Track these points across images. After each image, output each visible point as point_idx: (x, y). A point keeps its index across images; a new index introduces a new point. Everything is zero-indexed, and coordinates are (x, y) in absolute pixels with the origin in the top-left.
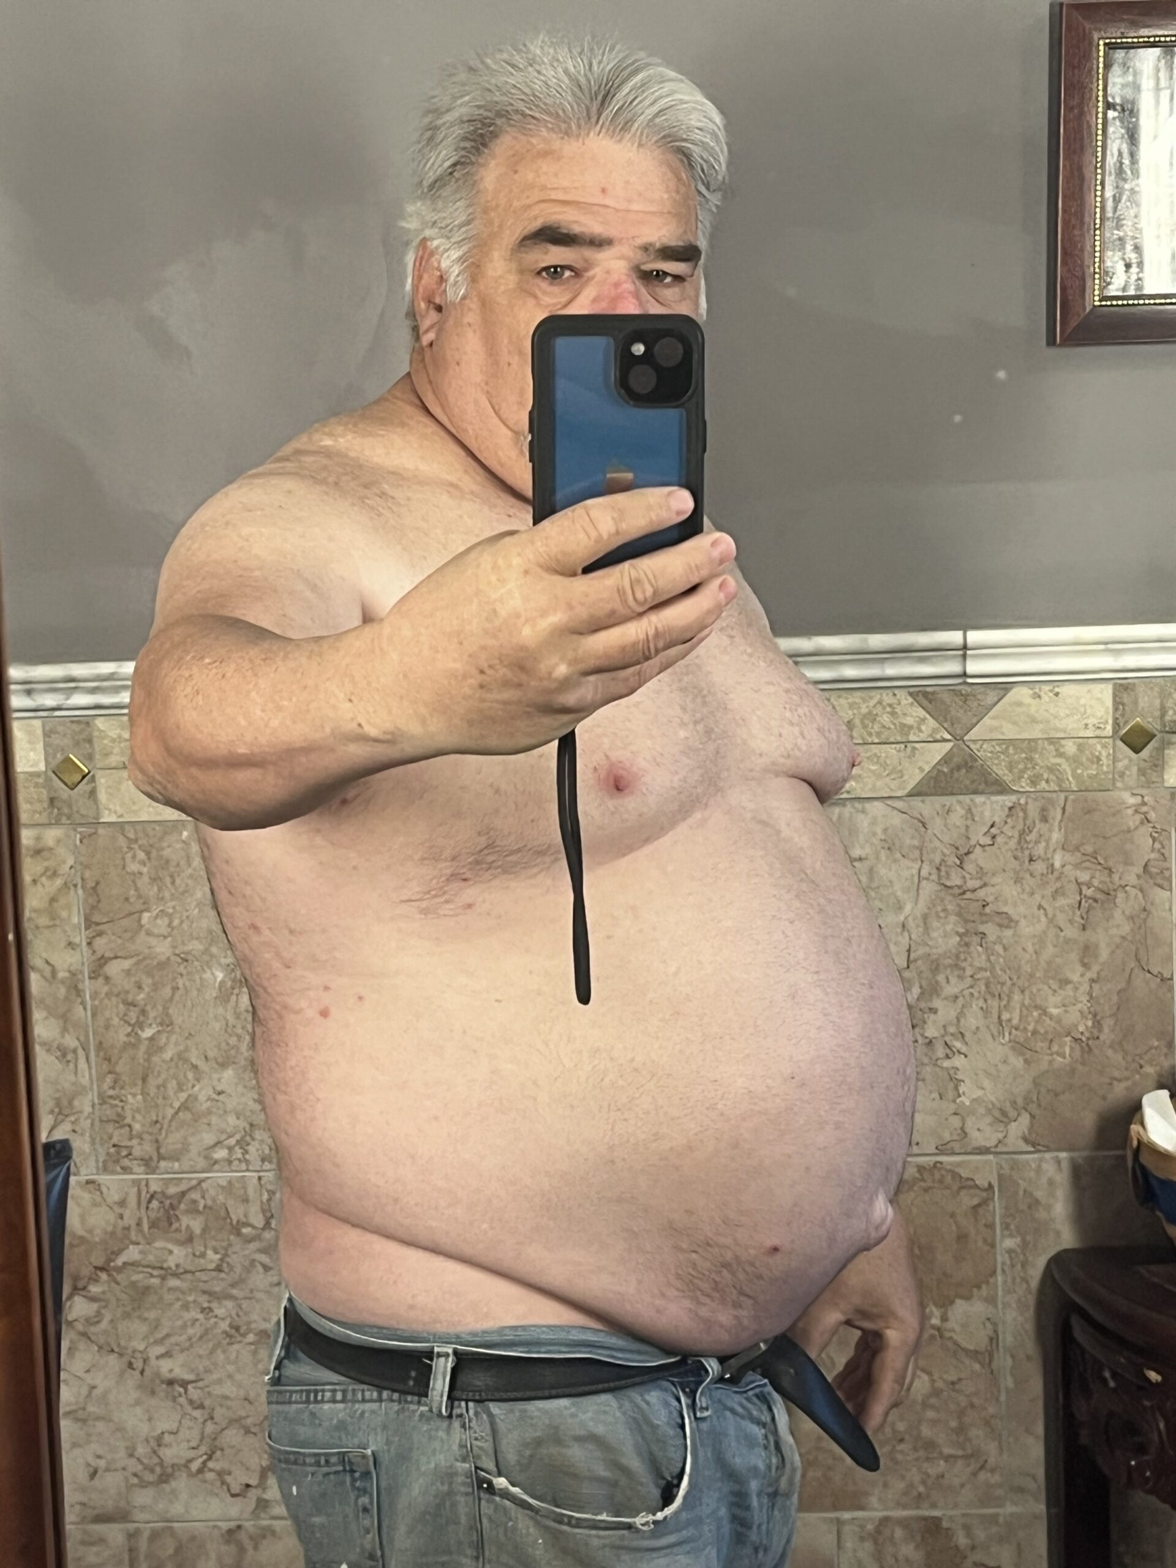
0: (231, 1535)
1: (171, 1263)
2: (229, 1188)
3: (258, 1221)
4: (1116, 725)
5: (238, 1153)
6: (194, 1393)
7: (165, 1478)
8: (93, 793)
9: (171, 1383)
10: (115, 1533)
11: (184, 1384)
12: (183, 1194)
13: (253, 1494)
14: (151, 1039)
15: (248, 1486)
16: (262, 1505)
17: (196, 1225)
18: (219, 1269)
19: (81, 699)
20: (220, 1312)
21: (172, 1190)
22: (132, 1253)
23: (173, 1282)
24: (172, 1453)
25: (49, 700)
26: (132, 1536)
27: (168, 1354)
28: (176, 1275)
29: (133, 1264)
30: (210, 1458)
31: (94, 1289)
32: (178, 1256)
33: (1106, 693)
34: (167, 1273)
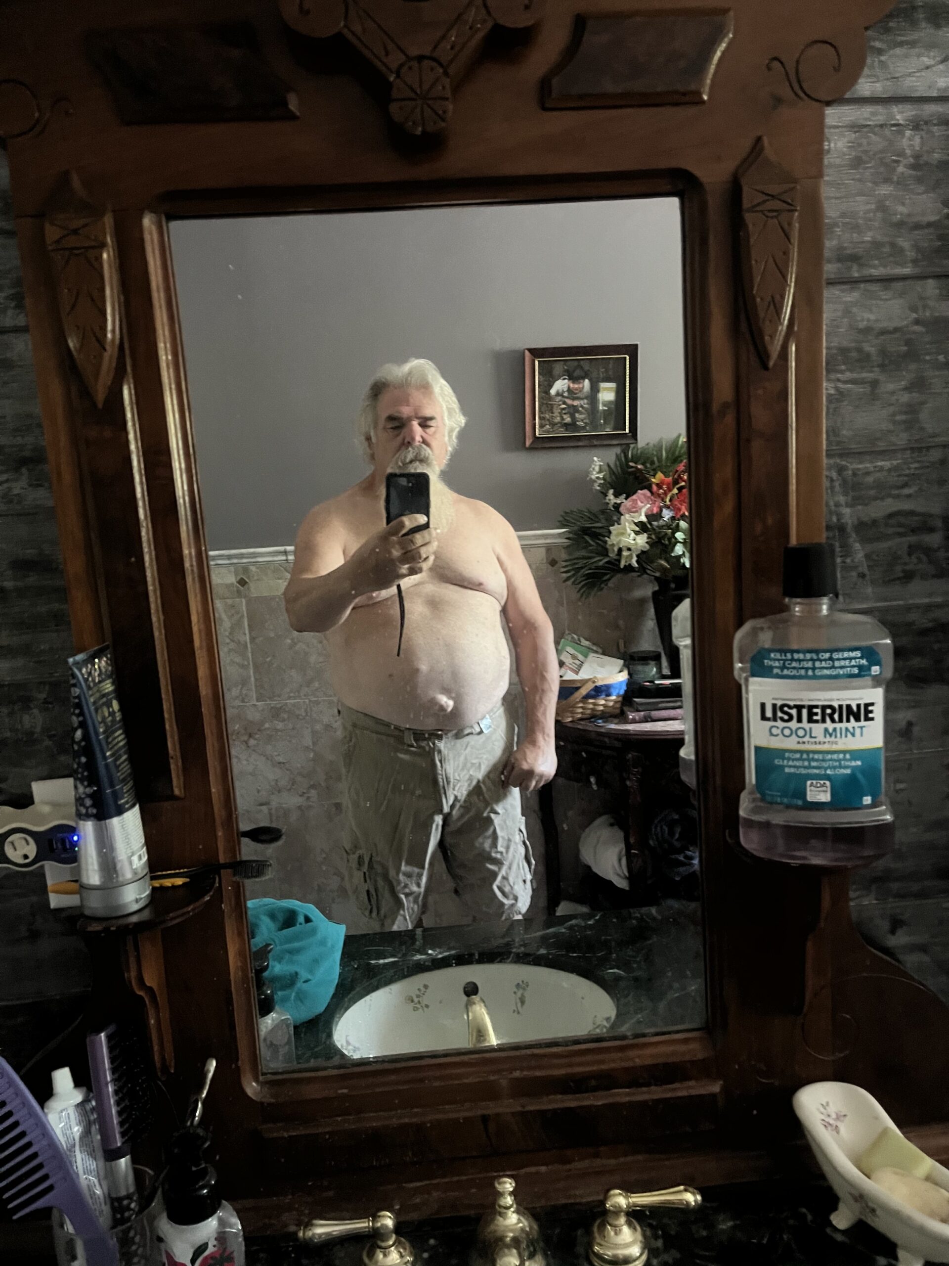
0: (300, 808)
1: (279, 727)
2: (294, 705)
3: (304, 714)
4: (547, 558)
5: (297, 694)
6: (287, 766)
7: (279, 791)
8: (248, 589)
9: (280, 763)
10: (264, 808)
11: (284, 763)
12: (281, 707)
13: (306, 795)
14: (270, 661)
15: (304, 793)
16: (308, 798)
17: (286, 716)
18: (293, 729)
19: (245, 561)
20: (294, 741)
21: (278, 706)
22: (267, 725)
23: (279, 733)
24: (283, 783)
25: (235, 561)
26: (270, 810)
27: (279, 755)
28: (281, 731)
29: (268, 729)
30: (293, 785)
31: (257, 736)
32: (280, 726)
33: (543, 550)
34: (277, 730)
